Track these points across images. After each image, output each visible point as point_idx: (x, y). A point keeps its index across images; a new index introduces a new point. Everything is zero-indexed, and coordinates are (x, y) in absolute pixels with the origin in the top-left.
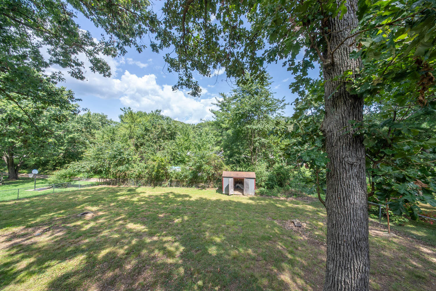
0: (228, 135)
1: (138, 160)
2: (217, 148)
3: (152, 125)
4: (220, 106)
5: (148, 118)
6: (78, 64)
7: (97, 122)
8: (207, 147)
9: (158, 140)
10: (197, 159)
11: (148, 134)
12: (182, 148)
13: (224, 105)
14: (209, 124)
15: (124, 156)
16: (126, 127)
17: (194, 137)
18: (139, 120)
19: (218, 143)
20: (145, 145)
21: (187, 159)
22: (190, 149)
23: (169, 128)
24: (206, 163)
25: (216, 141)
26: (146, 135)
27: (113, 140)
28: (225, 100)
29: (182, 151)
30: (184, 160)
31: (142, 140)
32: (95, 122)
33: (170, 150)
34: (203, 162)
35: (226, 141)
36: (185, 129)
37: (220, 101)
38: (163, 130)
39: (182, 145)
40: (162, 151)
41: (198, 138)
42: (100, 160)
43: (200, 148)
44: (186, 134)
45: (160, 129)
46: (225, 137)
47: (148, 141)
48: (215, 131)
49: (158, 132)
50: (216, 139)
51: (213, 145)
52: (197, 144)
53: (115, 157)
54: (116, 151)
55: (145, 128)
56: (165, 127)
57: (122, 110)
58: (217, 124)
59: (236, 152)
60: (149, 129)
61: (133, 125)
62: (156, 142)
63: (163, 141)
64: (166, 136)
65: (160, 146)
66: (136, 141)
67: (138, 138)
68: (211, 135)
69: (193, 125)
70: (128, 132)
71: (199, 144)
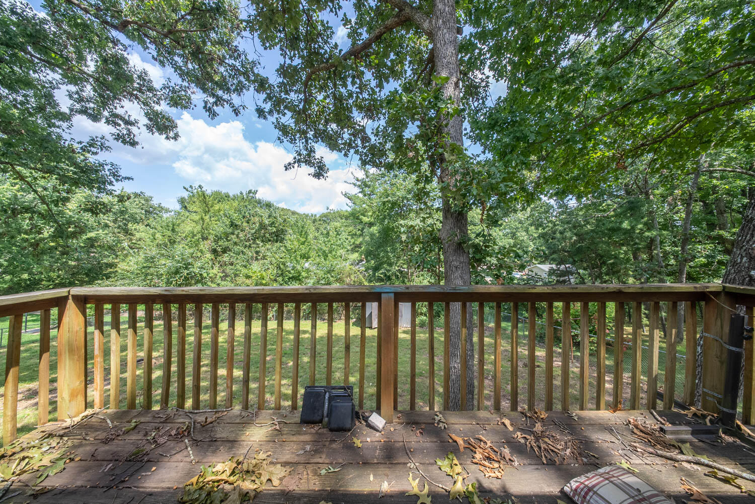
0: (372, 235)
1: (218, 277)
2: (355, 256)
3: (244, 217)
4: (359, 186)
5: (234, 204)
6: (128, 123)
7: (138, 211)
8: (338, 254)
9: (253, 243)
10: (321, 273)
11: (236, 232)
12: (296, 256)
13: (366, 186)
14: (340, 215)
15: (195, 270)
16: (195, 220)
17: (316, 238)
18: (217, 207)
19: (356, 248)
20: (230, 250)
21: (304, 274)
22: (309, 257)
23: (273, 223)
24: (337, 280)
25: (354, 243)
26: (233, 234)
27: (173, 242)
28: (367, 177)
29: (297, 261)
30: (299, 276)
31: (226, 243)
32: (134, 211)
33: (276, 259)
34: (332, 279)
35: (368, 244)
36: (301, 224)
37: (360, 178)
38: (262, 226)
39: (295, 251)
40: (261, 262)
41: (322, 239)
42: (149, 277)
43: (326, 256)
44: (303, 232)
45: (257, 225)
46: (367, 238)
47: (235, 243)
48: (351, 229)
49: (253, 229)
50: (352, 241)
51: (348, 251)
52: (321, 249)
53: (177, 272)
54: (178, 262)
55: (231, 222)
56: (267, 222)
57: (187, 190)
58: (354, 216)
59: (385, 262)
60: (237, 223)
61: (208, 217)
62: (250, 247)
63: (261, 244)
64: (267, 235)
65: (257, 253)
66: (213, 244)
67: (217, 239)
68: (344, 235)
69: (312, 216)
70: (199, 228)
71: (324, 248)
